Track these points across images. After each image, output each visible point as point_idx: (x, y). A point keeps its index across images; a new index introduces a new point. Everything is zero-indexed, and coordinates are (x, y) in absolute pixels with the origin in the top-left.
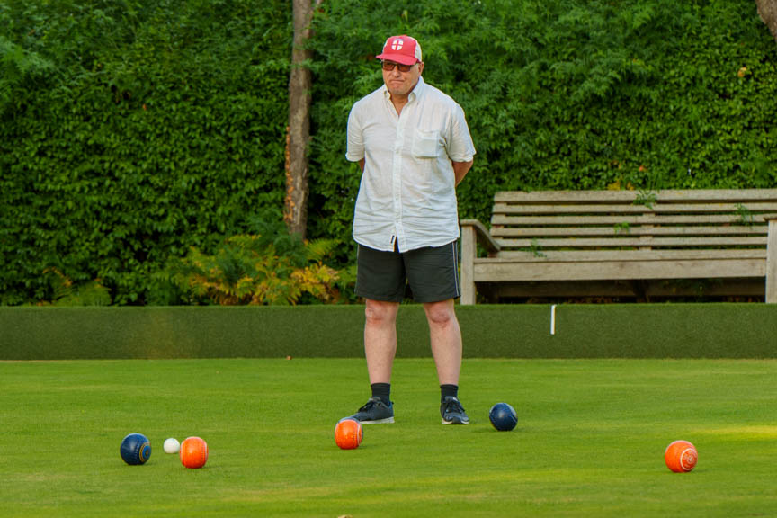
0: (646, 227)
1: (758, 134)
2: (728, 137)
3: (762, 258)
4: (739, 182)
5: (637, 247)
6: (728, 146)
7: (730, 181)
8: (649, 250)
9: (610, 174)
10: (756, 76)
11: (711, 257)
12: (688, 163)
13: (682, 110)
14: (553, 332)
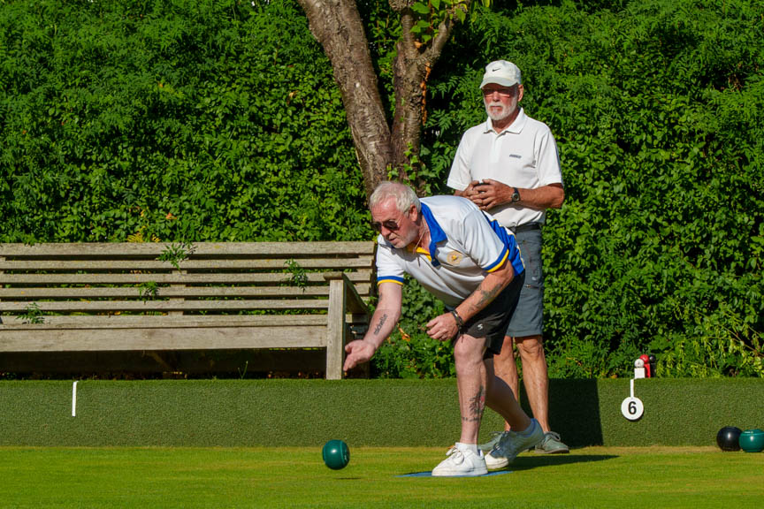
0: (177, 287)
1: (310, 176)
2: (275, 179)
3: (322, 325)
4: (287, 233)
5: (166, 311)
6: (274, 189)
7: (277, 232)
8: (180, 315)
9: (131, 222)
10: (307, 105)
11: (259, 323)
12: (226, 210)
13: (219, 146)
14: (74, 414)
